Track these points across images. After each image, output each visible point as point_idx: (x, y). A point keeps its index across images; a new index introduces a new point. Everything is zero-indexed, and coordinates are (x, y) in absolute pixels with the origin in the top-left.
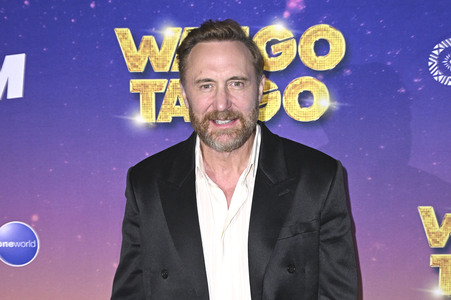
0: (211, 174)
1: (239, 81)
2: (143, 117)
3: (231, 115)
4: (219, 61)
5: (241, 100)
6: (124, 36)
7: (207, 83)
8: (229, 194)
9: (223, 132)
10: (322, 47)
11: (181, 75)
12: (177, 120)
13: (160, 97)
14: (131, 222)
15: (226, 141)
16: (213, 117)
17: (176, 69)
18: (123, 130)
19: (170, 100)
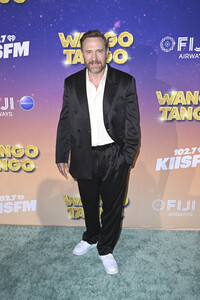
0: (91, 80)
1: (100, 51)
2: (67, 62)
3: (97, 62)
4: (93, 44)
5: (101, 57)
6: (61, 35)
7: (90, 52)
8: (97, 87)
9: (95, 68)
10: (125, 39)
11: (81, 48)
12: (79, 63)
13: (73, 55)
14: (65, 96)
15: (96, 70)
16: (92, 63)
17: (79, 46)
18: (61, 66)
19: (76, 56)
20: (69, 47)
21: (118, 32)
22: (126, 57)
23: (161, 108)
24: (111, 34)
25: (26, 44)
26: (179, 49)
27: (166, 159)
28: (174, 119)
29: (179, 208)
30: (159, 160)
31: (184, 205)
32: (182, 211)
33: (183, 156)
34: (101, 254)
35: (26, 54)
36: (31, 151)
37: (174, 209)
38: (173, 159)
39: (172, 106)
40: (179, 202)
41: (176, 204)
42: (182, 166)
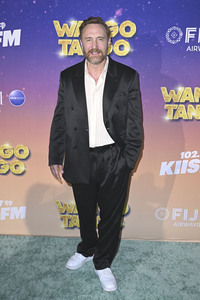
0: (90, 73)
1: (101, 39)
2: (63, 53)
3: (98, 51)
4: (94, 31)
5: (102, 46)
6: (57, 24)
7: (90, 39)
8: (96, 81)
9: (95, 57)
10: (128, 29)
12: (75, 55)
13: (69, 46)
14: (61, 90)
15: (96, 60)
16: (91, 51)
19: (73, 47)
20: (65, 37)
21: (120, 21)
22: (127, 49)
23: (166, 106)
24: (111, 22)
25: (18, 33)
26: (187, 41)
27: (172, 163)
28: (180, 118)
29: (185, 218)
30: (164, 164)
31: (191, 214)
32: (188, 221)
33: (190, 159)
34: (98, 268)
35: (17, 43)
36: (21, 151)
37: (180, 219)
38: (178, 163)
39: (178, 103)
40: (186, 211)
41: (182, 213)
42: (190, 171)
